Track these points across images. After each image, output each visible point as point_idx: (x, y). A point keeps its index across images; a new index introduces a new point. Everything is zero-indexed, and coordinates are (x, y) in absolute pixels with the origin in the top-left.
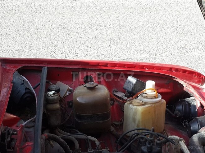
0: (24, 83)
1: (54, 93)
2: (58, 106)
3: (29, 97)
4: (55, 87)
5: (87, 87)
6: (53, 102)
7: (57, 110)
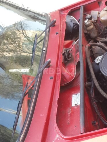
0: (72, 20)
1: (88, 21)
2: (92, 27)
3: (76, 27)
4: (89, 16)
5: (106, 10)
6: (89, 25)
7: (92, 29)
